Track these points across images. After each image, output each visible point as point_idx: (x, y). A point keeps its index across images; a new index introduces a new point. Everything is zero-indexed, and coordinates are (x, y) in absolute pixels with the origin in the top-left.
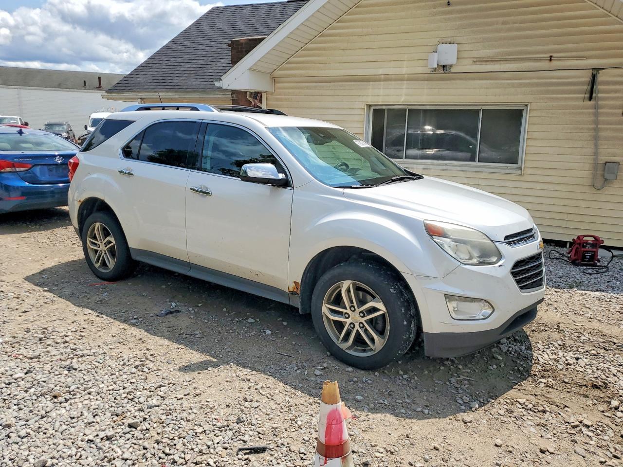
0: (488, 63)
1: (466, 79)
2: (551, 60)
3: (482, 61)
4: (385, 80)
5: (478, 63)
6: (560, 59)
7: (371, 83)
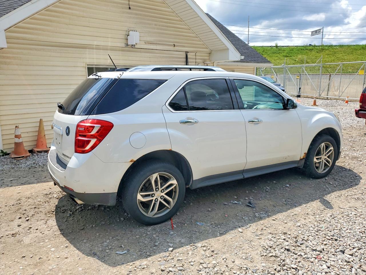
0: (151, 44)
1: (140, 52)
2: (174, 46)
3: (149, 43)
4: (96, 49)
5: (147, 44)
6: (178, 46)
7: (87, 50)
